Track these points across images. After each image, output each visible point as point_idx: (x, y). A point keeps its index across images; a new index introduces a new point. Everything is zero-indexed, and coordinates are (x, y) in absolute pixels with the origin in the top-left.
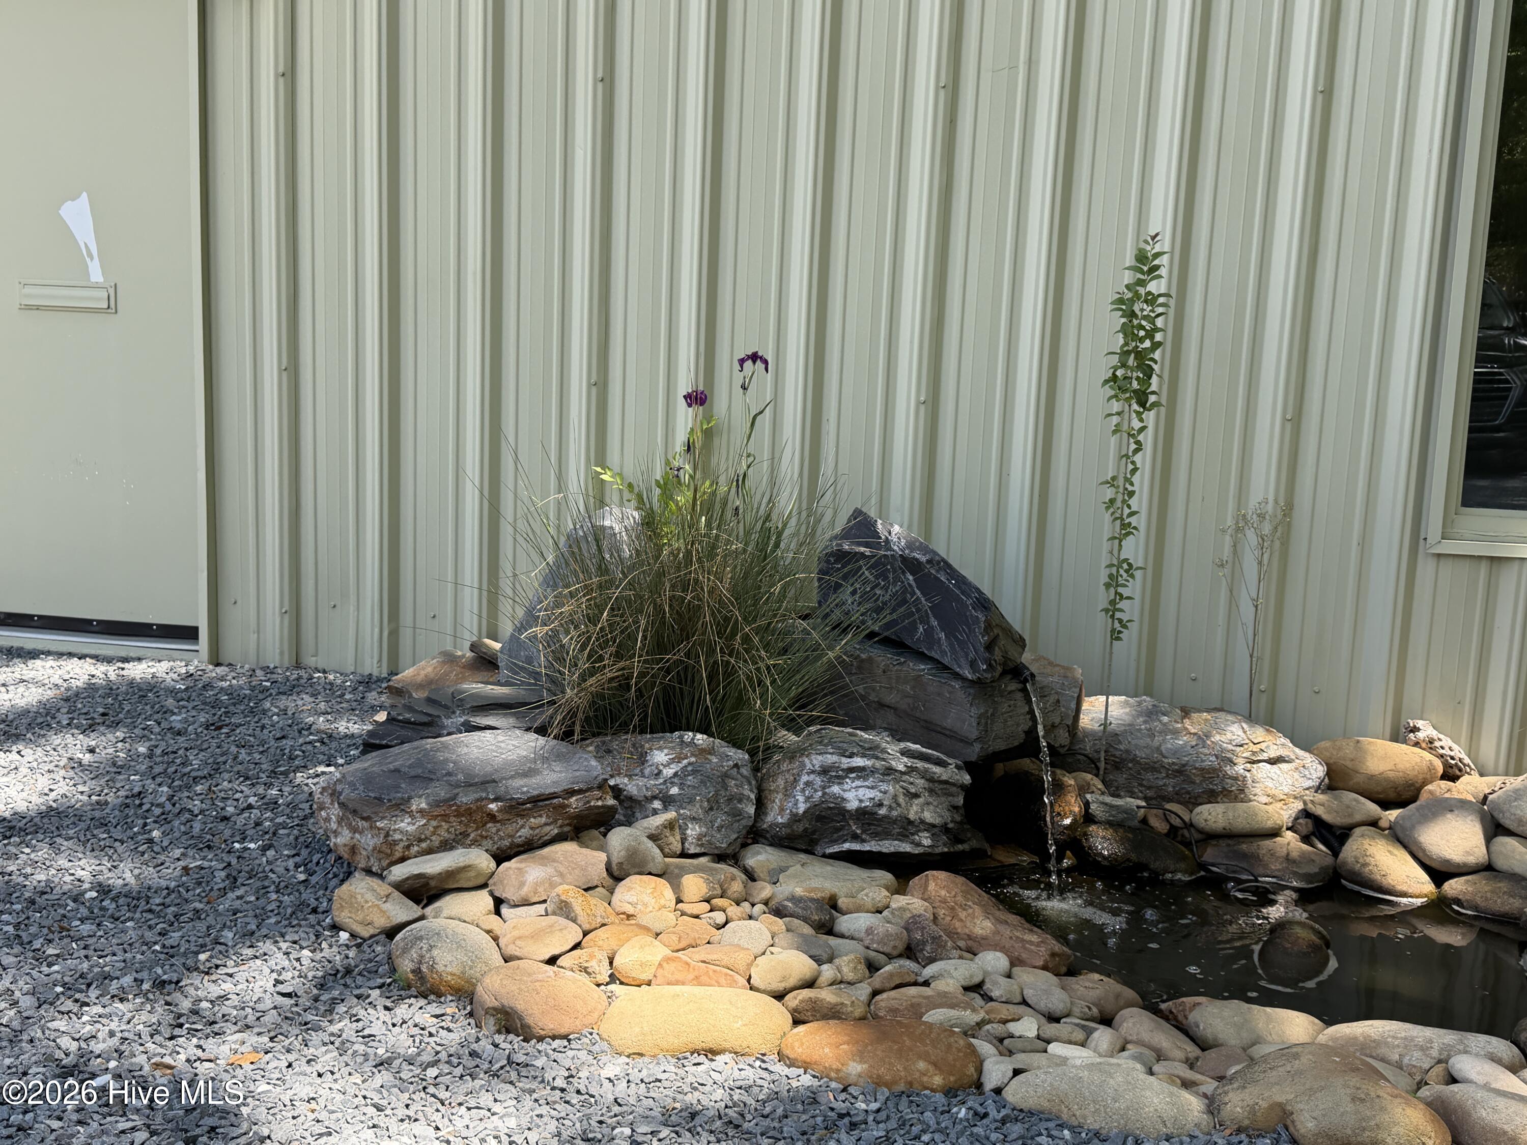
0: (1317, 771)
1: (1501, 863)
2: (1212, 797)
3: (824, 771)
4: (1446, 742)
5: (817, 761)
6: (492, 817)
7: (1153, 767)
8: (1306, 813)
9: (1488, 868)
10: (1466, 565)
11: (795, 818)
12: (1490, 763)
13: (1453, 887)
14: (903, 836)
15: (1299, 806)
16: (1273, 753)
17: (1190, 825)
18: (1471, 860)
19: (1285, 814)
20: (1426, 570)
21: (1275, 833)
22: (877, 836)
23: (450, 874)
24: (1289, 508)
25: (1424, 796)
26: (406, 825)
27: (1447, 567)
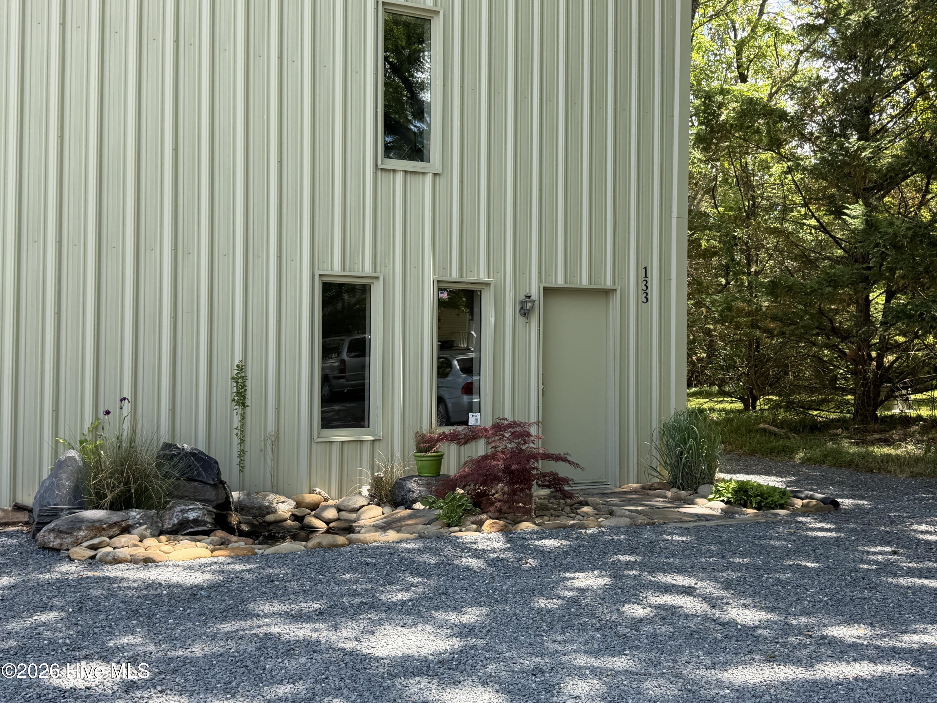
0: (293, 503)
1: (342, 518)
2: (269, 513)
3: (181, 511)
4: (323, 492)
5: (179, 509)
6: (104, 529)
7: (252, 508)
8: (293, 515)
9: (338, 519)
10: (324, 444)
11: (174, 525)
12: (334, 497)
13: (331, 525)
14: (204, 525)
15: (290, 513)
16: (282, 500)
17: (264, 522)
18: (335, 517)
19: (288, 515)
20: (314, 446)
21: (286, 520)
22: (198, 526)
23: (100, 543)
24: (278, 432)
25: (320, 506)
26: (82, 533)
27: (319, 445)
